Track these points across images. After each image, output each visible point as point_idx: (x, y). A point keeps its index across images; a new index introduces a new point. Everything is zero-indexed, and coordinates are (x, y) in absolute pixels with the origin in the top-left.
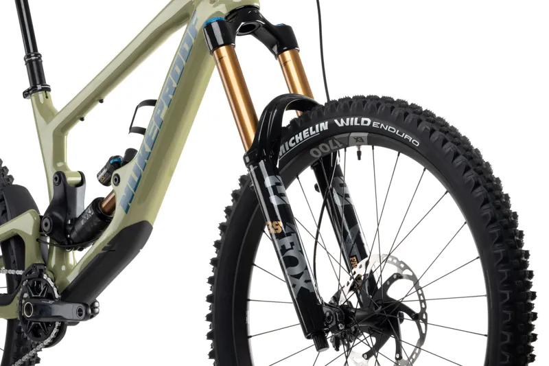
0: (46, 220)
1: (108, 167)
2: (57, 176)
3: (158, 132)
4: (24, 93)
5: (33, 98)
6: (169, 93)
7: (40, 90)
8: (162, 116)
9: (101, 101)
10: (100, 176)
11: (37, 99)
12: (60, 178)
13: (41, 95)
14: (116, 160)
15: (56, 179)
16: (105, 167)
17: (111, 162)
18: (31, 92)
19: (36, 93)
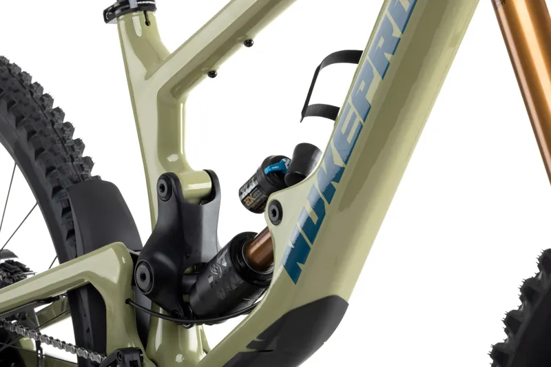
0: (142, 268)
1: (259, 179)
2: (163, 182)
3: (361, 127)
4: (105, 12)
5: (122, 23)
6: (384, 48)
7: (135, 10)
8: (370, 97)
9: (249, 43)
10: (245, 194)
11: (130, 28)
12: (169, 186)
13: (137, 18)
14: (276, 167)
15: (162, 188)
16: (255, 177)
17: (267, 170)
18: (117, 12)
19: (127, 15)
